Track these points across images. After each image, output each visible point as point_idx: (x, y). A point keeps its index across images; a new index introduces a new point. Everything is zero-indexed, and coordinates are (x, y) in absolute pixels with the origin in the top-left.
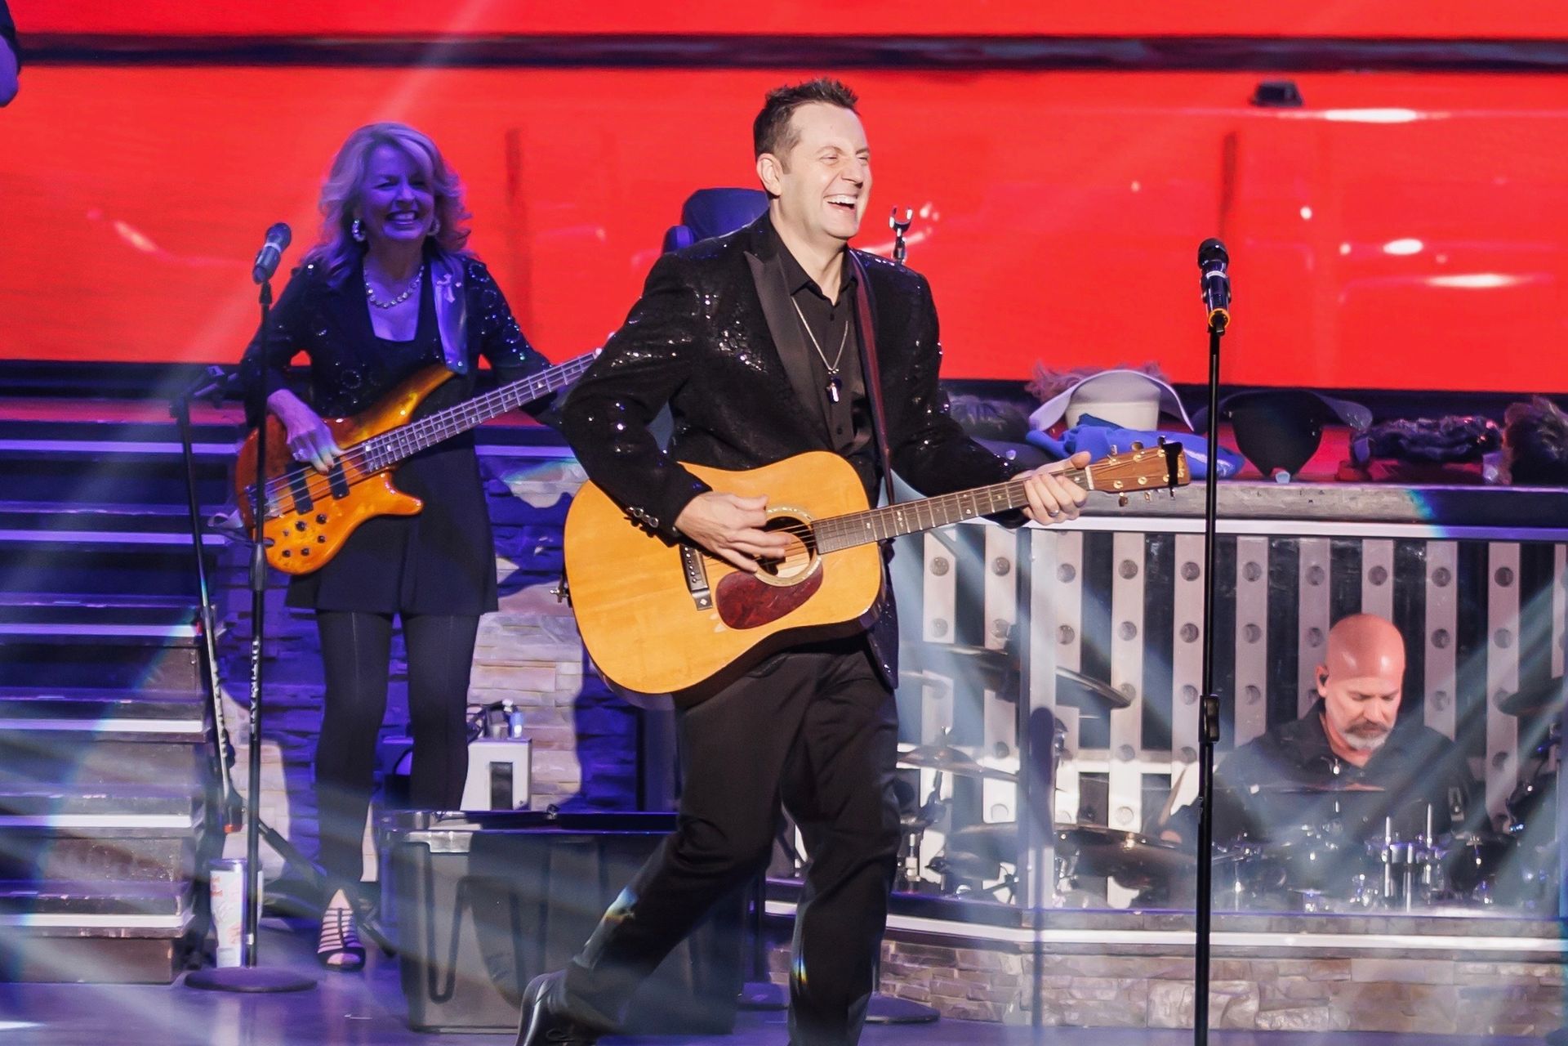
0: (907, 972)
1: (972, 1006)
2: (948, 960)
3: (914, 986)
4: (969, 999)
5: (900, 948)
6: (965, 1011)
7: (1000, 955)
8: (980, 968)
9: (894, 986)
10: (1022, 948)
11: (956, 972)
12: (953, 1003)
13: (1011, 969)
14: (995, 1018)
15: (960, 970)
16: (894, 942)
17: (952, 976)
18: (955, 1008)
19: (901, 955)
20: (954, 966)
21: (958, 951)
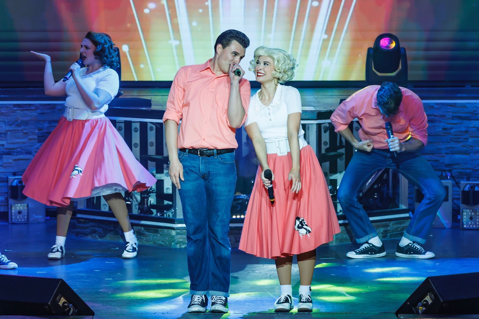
0: (146, 235)
1: (163, 243)
2: (157, 232)
3: (148, 238)
4: (163, 241)
5: (144, 229)
6: (161, 245)
7: (170, 230)
8: (165, 234)
9: (143, 238)
10: (175, 229)
11: (159, 235)
12: (158, 242)
13: (173, 234)
14: (169, 246)
15: (160, 234)
16: (143, 227)
17: (158, 236)
18: (159, 244)
19: (145, 230)
20: (158, 233)
21: (159, 230)
